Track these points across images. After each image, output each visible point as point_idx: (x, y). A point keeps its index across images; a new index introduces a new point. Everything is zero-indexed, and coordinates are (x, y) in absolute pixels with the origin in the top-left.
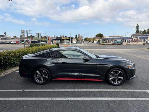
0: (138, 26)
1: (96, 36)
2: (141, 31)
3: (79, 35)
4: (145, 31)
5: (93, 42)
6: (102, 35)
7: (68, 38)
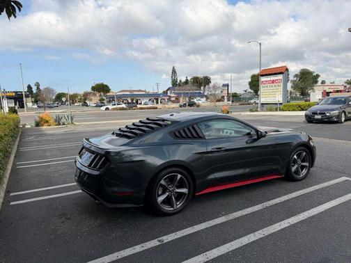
0: (174, 72)
1: (93, 88)
2: (180, 81)
3: (38, 85)
4: (187, 80)
5: (85, 104)
6: (107, 86)
7: (11, 94)
